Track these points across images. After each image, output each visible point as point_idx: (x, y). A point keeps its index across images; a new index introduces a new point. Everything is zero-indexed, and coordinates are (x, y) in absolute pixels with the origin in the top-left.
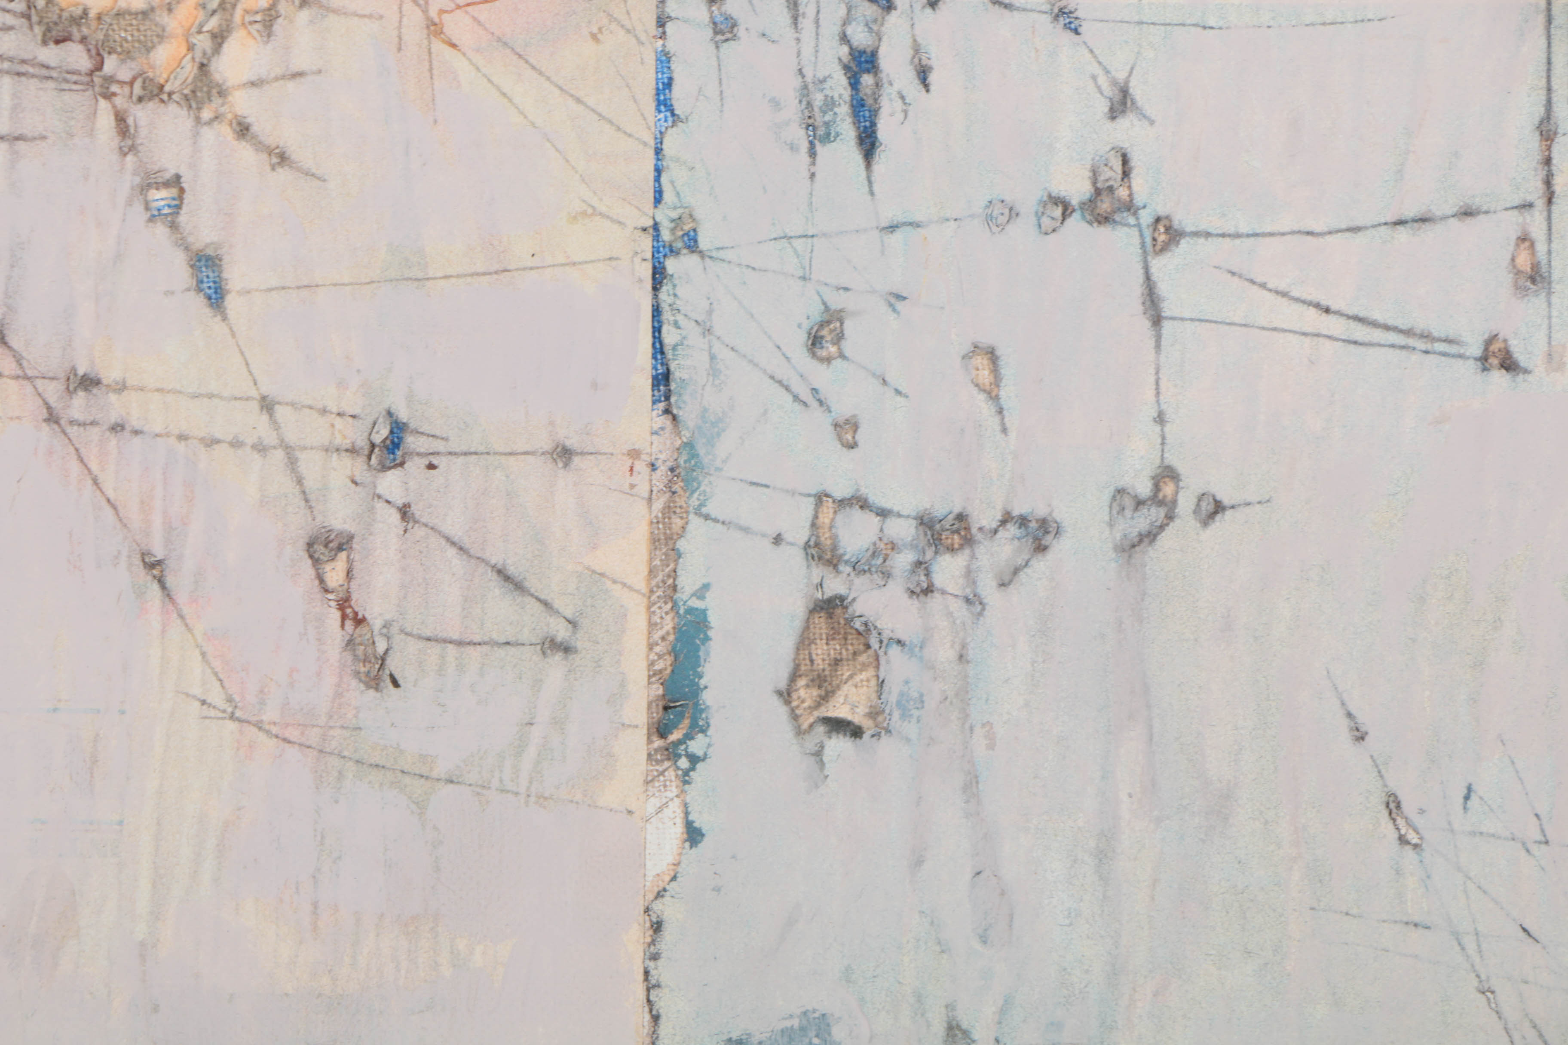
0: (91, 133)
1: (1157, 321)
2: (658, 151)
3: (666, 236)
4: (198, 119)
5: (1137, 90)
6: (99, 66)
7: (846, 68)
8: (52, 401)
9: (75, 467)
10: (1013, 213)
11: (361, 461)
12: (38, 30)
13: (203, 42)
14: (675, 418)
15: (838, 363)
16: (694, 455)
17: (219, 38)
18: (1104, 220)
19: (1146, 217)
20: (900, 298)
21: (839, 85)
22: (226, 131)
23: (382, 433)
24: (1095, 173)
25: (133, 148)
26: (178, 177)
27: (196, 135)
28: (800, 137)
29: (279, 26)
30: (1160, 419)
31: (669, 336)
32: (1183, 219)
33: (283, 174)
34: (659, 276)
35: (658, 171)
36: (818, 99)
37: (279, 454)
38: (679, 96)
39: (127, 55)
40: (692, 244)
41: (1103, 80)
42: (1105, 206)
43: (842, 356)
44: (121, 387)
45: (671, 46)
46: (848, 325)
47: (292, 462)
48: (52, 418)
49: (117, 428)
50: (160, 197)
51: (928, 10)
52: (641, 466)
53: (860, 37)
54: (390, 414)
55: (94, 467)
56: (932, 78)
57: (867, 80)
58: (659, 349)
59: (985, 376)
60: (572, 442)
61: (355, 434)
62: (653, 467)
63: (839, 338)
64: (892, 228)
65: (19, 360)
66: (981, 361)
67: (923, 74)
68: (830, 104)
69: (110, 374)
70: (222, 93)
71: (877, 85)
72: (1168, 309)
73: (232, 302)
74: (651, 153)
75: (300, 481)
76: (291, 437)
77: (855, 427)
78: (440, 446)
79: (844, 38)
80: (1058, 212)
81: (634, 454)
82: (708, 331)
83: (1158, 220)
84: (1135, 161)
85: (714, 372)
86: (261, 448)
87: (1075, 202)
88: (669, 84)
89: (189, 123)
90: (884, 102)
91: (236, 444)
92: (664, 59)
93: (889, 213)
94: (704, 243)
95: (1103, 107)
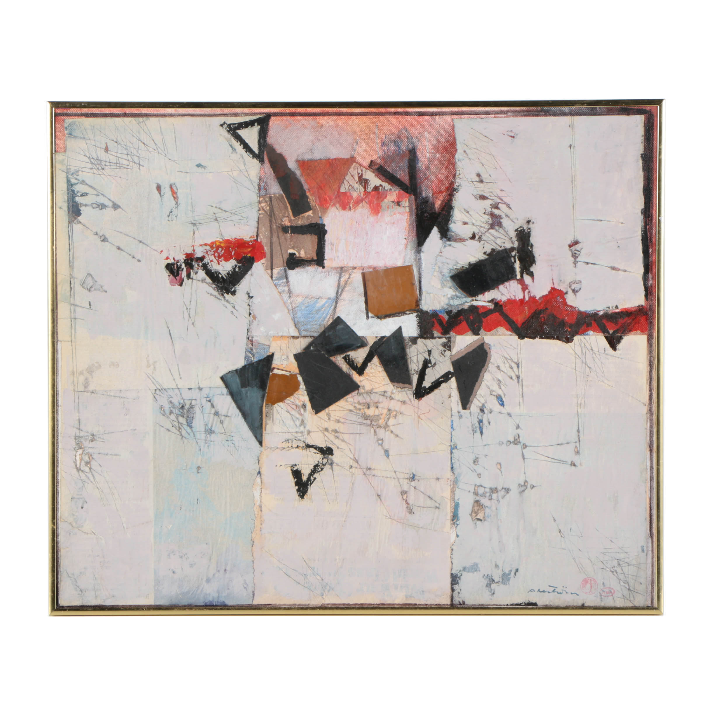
0: (370, 433)
1: (524, 459)
2: (451, 434)
3: (452, 447)
4: (385, 431)
5: (520, 425)
6: (372, 423)
7: (478, 422)
8: (365, 472)
9: (368, 481)
10: (503, 443)
11: (408, 480)
12: (363, 418)
13: (386, 419)
14: (454, 474)
15: (478, 465)
16: (457, 479)
17: (389, 419)
18: (516, 444)
19: (522, 444)
20: (487, 456)
21: (477, 425)
22: (390, 432)
23: (412, 476)
24: (514, 437)
25: (376, 435)
26: (382, 439)
27: (385, 433)
28: (472, 432)
29: (397, 417)
30: (525, 473)
31: (453, 461)
32: (527, 444)
33: (397, 438)
34: (451, 453)
35: (451, 437)
36: (474, 427)
37: (397, 479)
38: (454, 426)
39: (376, 421)
40: (456, 448)
41: (515, 424)
42: (516, 442)
43: (478, 464)
44: (374, 470)
45: (453, 419)
46: (479, 460)
47: (399, 480)
48: (364, 474)
49: (374, 475)
50: (380, 442)
51: (490, 414)
52: (449, 481)
53: (480, 418)
54: (413, 473)
55: (370, 481)
56: (491, 424)
57: (481, 424)
58: (452, 463)
59: (499, 467)
60: (439, 477)
61: (407, 476)
62: (451, 481)
63: (478, 462)
64: (485, 445)
65: (360, 466)
66: (498, 465)
67: (489, 423)
68: (476, 427)
69: (373, 468)
70: (389, 427)
71: (483, 425)
72: (525, 457)
73: (390, 457)
74: (450, 435)
75: (400, 483)
76: (398, 477)
77: (480, 475)
78: (420, 478)
79: (478, 418)
80: (509, 443)
81: (448, 479)
82: (459, 460)
83: (524, 444)
84: (520, 436)
85: (460, 466)
86: (394, 478)
87: (512, 441)
88: (453, 425)
89: (384, 431)
90: (484, 427)
91: (391, 478)
92: (452, 421)
93: (485, 443)
94: (458, 448)
95: (515, 428)
